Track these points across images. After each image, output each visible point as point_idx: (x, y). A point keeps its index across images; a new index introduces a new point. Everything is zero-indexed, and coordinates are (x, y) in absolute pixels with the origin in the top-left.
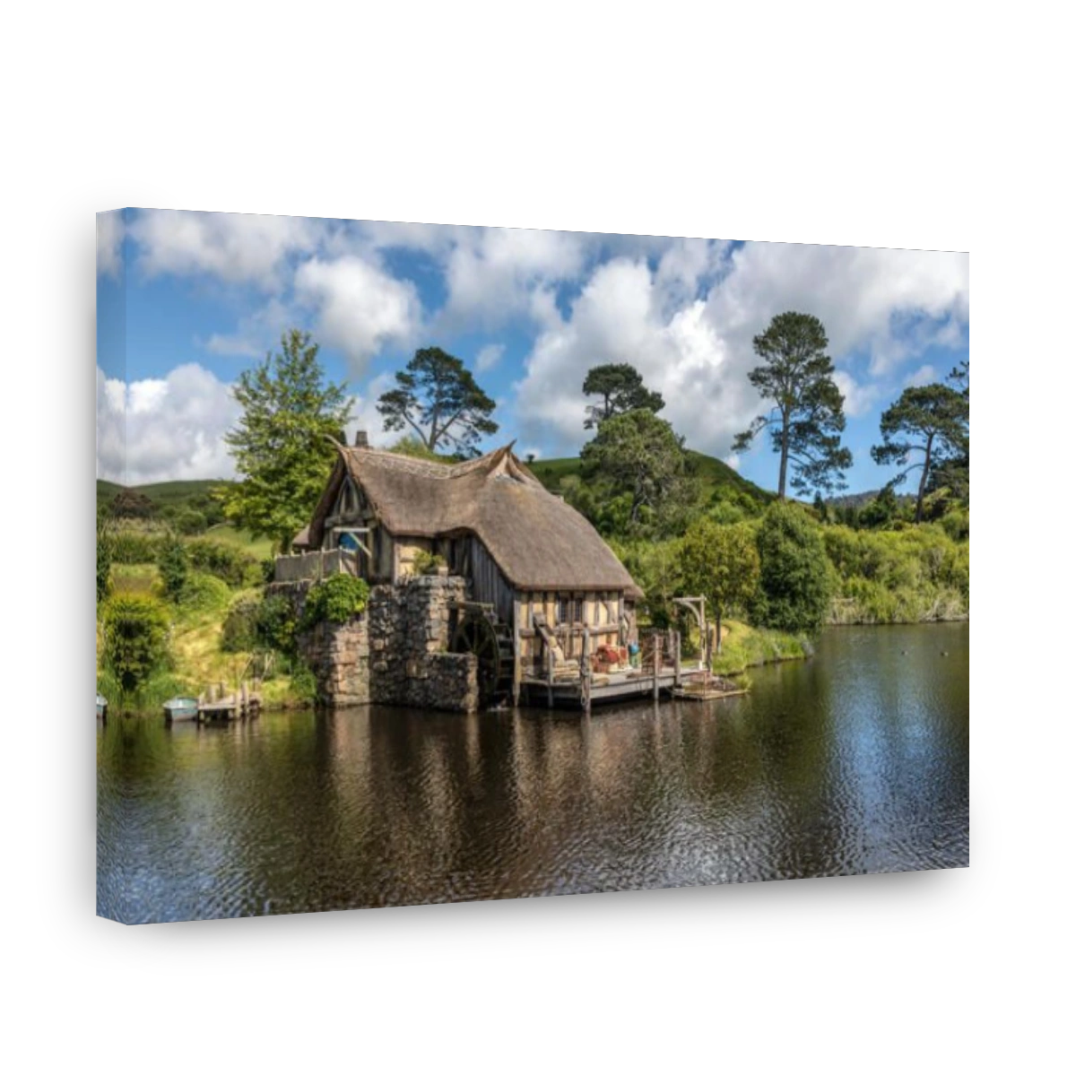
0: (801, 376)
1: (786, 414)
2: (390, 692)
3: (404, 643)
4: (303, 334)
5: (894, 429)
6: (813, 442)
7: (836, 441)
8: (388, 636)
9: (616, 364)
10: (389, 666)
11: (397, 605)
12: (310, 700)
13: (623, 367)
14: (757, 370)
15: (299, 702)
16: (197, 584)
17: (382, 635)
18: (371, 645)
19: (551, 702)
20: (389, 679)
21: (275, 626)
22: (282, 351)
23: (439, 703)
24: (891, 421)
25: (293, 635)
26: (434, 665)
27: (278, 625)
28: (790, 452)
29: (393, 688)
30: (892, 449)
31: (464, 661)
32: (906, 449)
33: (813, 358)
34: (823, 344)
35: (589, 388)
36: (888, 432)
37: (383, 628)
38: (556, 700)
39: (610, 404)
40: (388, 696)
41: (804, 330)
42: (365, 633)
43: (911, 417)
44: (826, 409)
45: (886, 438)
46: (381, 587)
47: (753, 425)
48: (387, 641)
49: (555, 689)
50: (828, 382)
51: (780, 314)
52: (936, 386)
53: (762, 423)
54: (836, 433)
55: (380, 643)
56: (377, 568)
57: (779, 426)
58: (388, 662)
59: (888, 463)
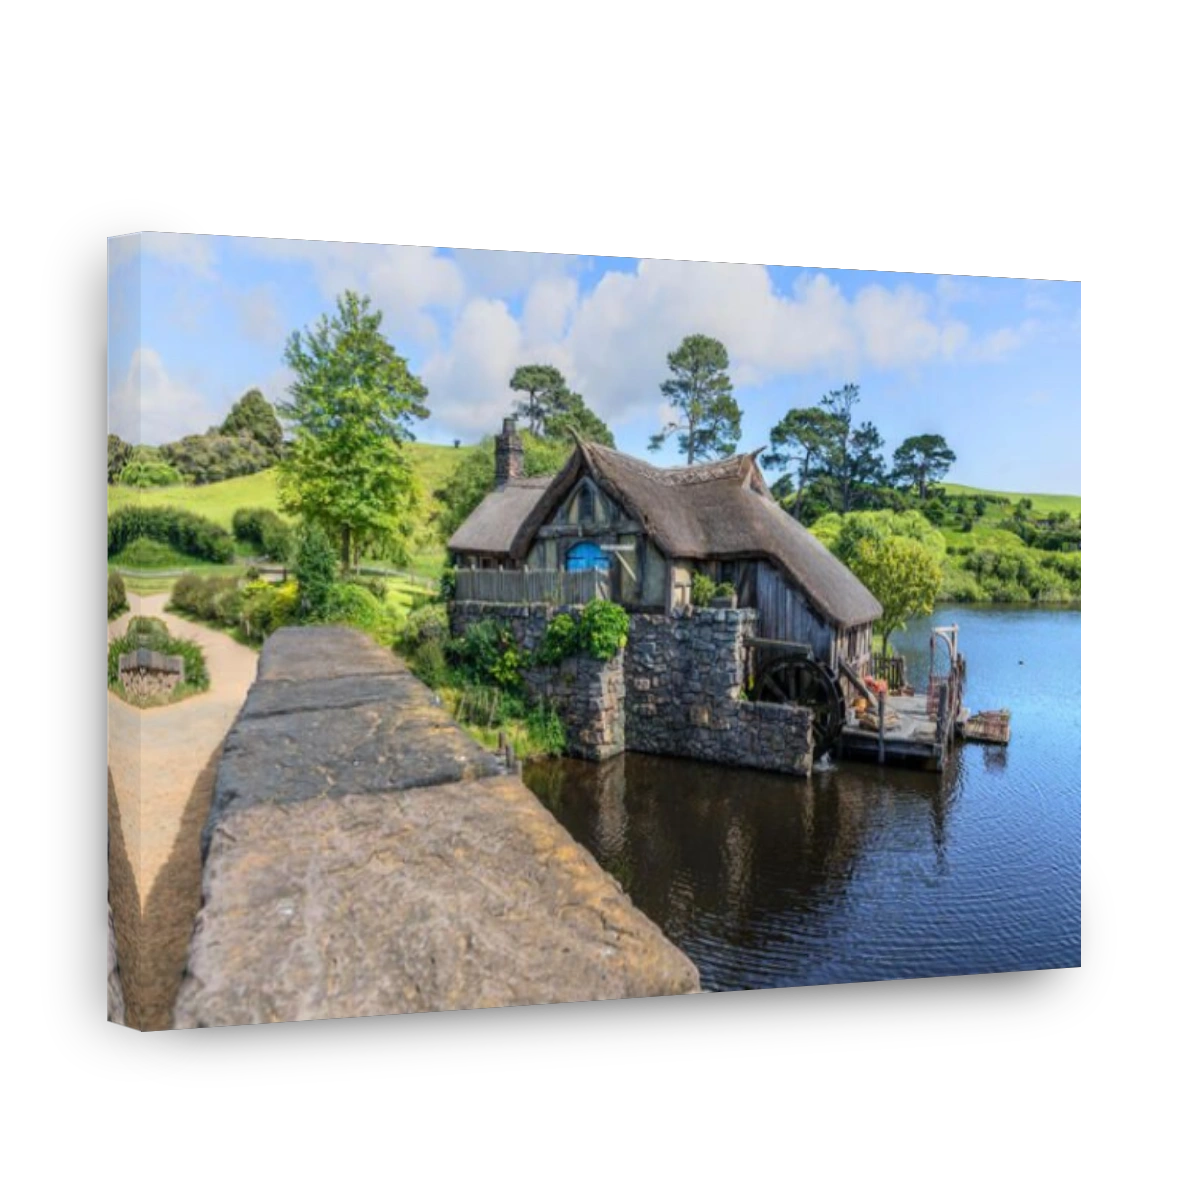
0: (704, 391)
1: (692, 422)
2: (658, 740)
3: (685, 684)
4: (361, 297)
5: (783, 441)
6: (712, 447)
7: (733, 448)
8: (658, 675)
9: (541, 364)
10: (659, 711)
11: (675, 639)
12: (557, 751)
13: (548, 368)
14: (668, 382)
15: (544, 754)
16: (343, 597)
17: (648, 673)
18: (629, 684)
19: (882, 757)
20: (661, 725)
21: (490, 657)
22: (339, 316)
23: (751, 759)
24: (778, 435)
25: (518, 668)
26: (742, 715)
27: (494, 656)
28: (695, 455)
29: (663, 735)
30: (776, 458)
31: (801, 715)
32: (786, 459)
33: (715, 376)
34: (725, 366)
35: (515, 384)
36: (777, 445)
37: (651, 666)
38: (886, 753)
39: (535, 401)
40: (655, 744)
41: (709, 351)
42: (621, 670)
43: (797, 432)
44: (726, 421)
45: (774, 449)
46: (647, 617)
47: (665, 429)
48: (656, 681)
49: (889, 743)
50: (728, 398)
51: (690, 335)
52: (815, 410)
53: (673, 428)
54: (734, 442)
55: (644, 683)
56: (639, 595)
57: (687, 433)
58: (657, 705)
59: (772, 469)
